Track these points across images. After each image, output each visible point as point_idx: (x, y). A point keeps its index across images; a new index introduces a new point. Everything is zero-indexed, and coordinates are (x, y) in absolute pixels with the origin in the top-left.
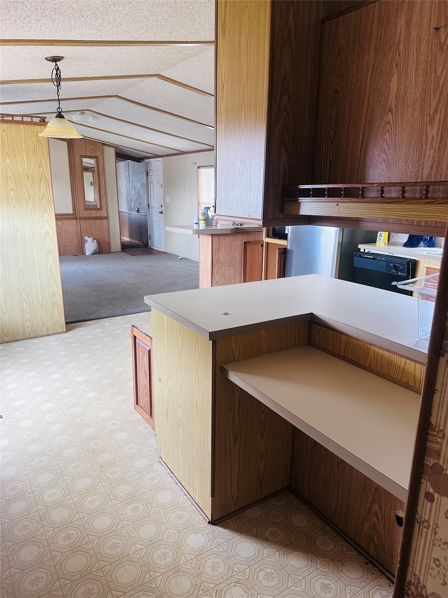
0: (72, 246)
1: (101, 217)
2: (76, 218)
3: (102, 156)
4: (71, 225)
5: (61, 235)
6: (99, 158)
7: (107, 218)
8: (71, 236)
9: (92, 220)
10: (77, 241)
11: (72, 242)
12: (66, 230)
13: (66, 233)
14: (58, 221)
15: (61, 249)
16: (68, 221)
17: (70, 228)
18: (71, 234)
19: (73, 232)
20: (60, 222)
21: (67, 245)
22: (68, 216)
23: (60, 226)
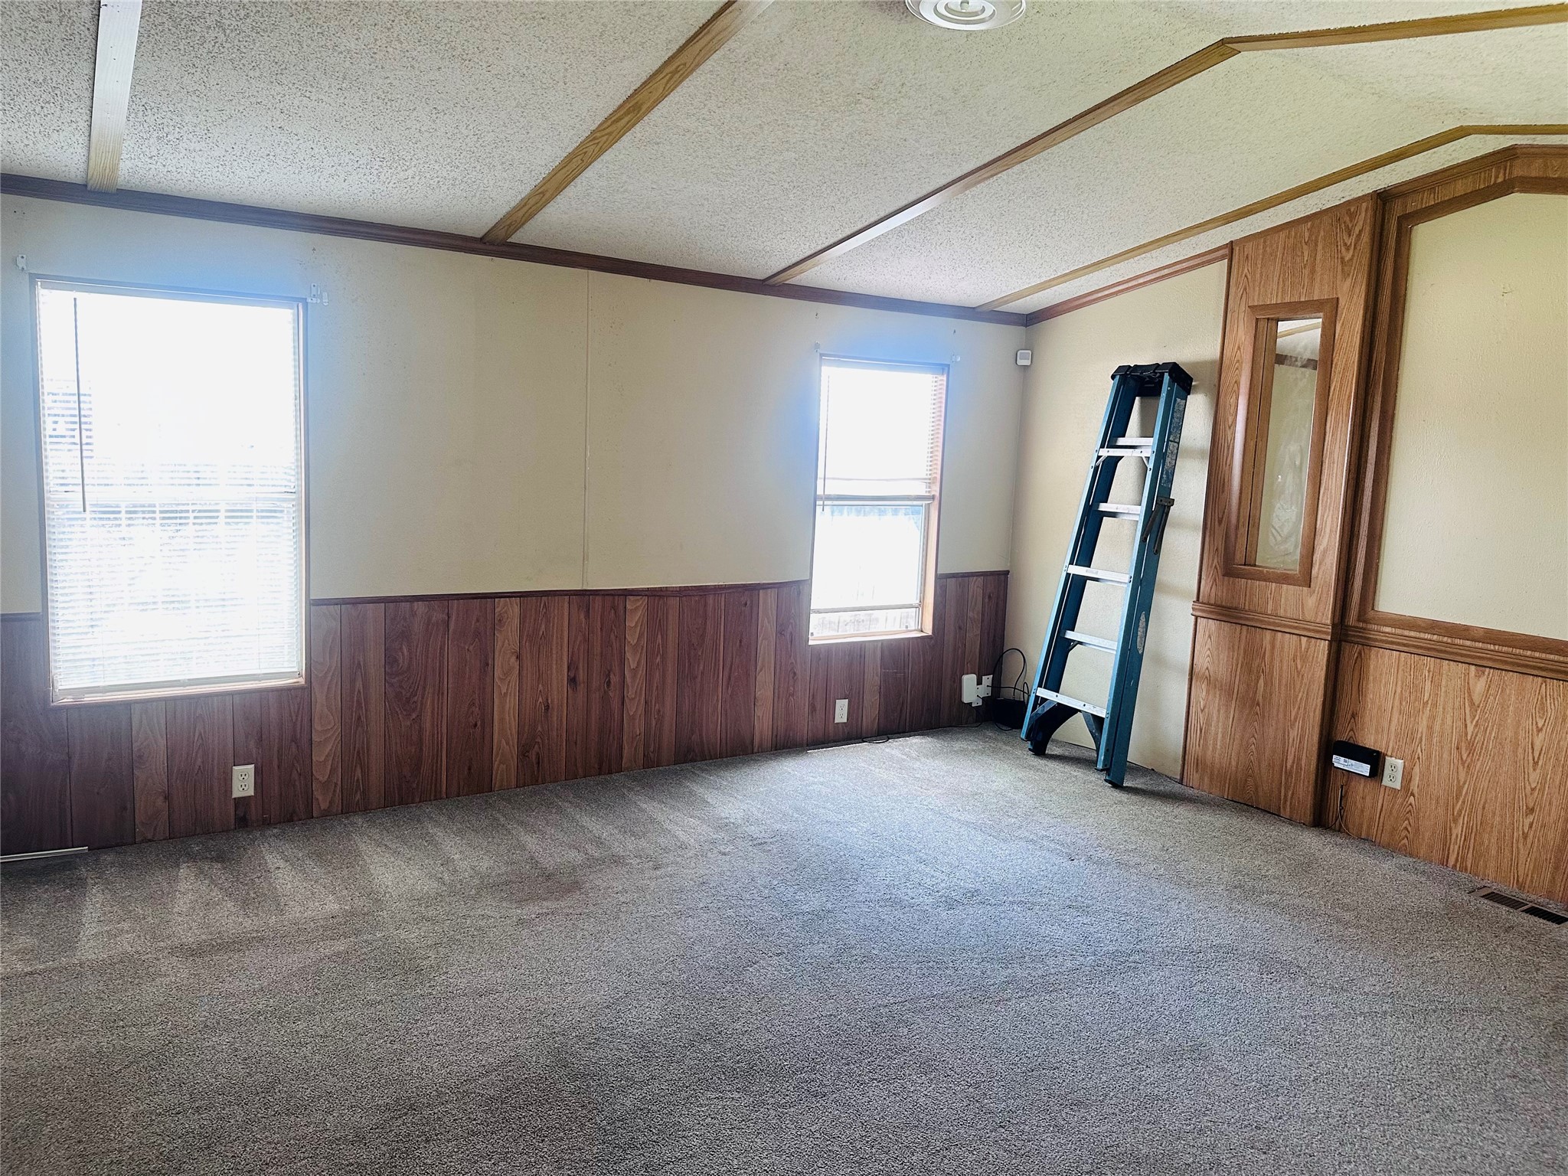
0: (1525, 836)
4: (1551, 713)
5: (1471, 751)
8: (1534, 777)
11: (1532, 810)
12: (1509, 733)
13: (1508, 748)
14: (1473, 668)
15: (1457, 830)
16: (1532, 684)
17: (1539, 730)
18: (1536, 763)
19: (1552, 753)
20: (1483, 680)
21: (1497, 819)
22: (1537, 654)
23: (1476, 698)
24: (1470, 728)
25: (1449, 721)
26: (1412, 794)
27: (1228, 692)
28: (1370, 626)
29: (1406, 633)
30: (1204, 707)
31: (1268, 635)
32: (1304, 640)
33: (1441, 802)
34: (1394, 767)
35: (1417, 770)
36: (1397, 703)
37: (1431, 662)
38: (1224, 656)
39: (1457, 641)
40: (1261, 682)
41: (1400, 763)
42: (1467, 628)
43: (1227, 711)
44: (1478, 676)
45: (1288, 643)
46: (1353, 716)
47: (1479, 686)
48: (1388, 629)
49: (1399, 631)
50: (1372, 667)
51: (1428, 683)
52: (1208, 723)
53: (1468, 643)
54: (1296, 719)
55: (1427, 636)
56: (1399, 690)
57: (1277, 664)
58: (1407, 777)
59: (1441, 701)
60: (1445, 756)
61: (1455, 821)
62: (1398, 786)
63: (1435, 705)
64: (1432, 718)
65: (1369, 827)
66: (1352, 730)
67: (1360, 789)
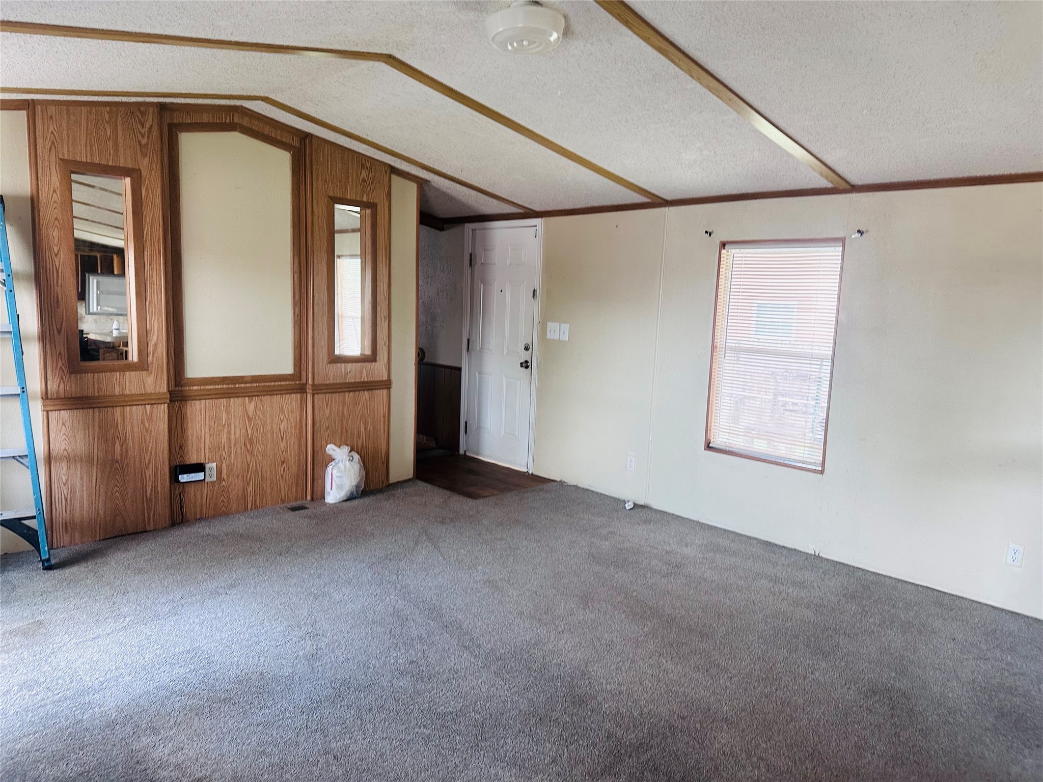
0: (282, 476)
1: (372, 382)
2: (302, 389)
3: (386, 203)
4: (286, 411)
5: (251, 443)
6: (379, 209)
7: (387, 385)
8: (282, 445)
9: (347, 394)
10: (299, 460)
11: (283, 463)
12: (269, 427)
13: (269, 435)
14: (247, 398)
15: (250, 489)
16: (276, 399)
17: (282, 421)
18: (282, 438)
19: (289, 430)
20: (253, 403)
21: (269, 473)
22: (277, 383)
23: (250, 414)
24: (249, 432)
25: (238, 430)
26: (224, 480)
27: (88, 460)
28: (184, 388)
29: (207, 387)
30: (67, 480)
31: (118, 410)
32: (148, 407)
33: (240, 477)
34: (212, 466)
35: (224, 465)
36: (207, 430)
37: (223, 401)
38: (80, 436)
39: (237, 386)
40: (117, 445)
41: (214, 464)
42: (242, 377)
43: (90, 476)
44: (250, 402)
45: (136, 412)
46: (181, 447)
47: (251, 408)
48: (195, 388)
49: (202, 388)
50: (188, 413)
51: (224, 413)
52: (73, 491)
53: (243, 385)
54: (149, 463)
55: (220, 387)
56: (207, 422)
57: (129, 429)
58: (219, 471)
59: (232, 422)
60: (239, 451)
61: (248, 484)
62: (214, 479)
63: (229, 425)
64: (229, 433)
65: (201, 510)
66: (181, 456)
67: (191, 490)
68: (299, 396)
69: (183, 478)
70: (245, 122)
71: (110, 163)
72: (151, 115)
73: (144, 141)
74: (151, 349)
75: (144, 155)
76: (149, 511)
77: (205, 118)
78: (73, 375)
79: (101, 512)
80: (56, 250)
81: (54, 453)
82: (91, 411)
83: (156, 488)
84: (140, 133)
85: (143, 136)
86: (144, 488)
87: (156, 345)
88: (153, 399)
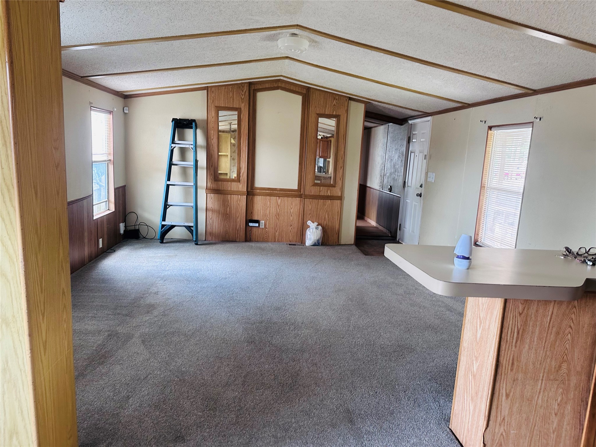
0: (291, 231)
1: (332, 196)
2: (300, 196)
3: (346, 115)
4: (294, 205)
5: (279, 216)
6: (342, 118)
7: (340, 198)
8: (291, 218)
9: (320, 200)
10: (298, 226)
11: (291, 226)
12: (286, 210)
13: (286, 214)
14: (278, 197)
15: (277, 234)
16: (290, 199)
17: (292, 209)
18: (291, 215)
19: (294, 213)
20: (280, 200)
21: (285, 229)
22: (290, 193)
23: (279, 204)
24: (278, 211)
25: (273, 210)
26: (267, 228)
27: (218, 212)
28: (254, 191)
29: (263, 191)
30: (211, 218)
31: (229, 196)
32: (239, 196)
33: (273, 228)
34: (262, 222)
35: (267, 222)
36: (262, 208)
37: (268, 197)
38: (216, 203)
39: (274, 192)
40: (228, 208)
41: (263, 222)
42: (276, 189)
43: (219, 218)
44: (279, 199)
45: (235, 197)
46: (251, 213)
47: (279, 201)
48: (258, 191)
49: (261, 191)
50: (255, 201)
51: (268, 202)
52: (213, 222)
53: (276, 192)
54: (239, 216)
55: (267, 191)
56: (262, 205)
57: (232, 203)
58: (265, 225)
59: (271, 206)
60: (273, 218)
61: (276, 232)
62: (263, 227)
63: (270, 207)
64: (270, 210)
65: (258, 238)
66: (251, 216)
67: (254, 230)
68: (299, 199)
69: (251, 224)
70: (283, 86)
71: (231, 106)
72: (246, 87)
73: (243, 98)
74: (241, 175)
75: (243, 102)
76: (238, 234)
77: (267, 86)
78: (215, 182)
79: (222, 231)
80: (212, 138)
81: (208, 208)
82: (220, 195)
83: (240, 226)
84: (242, 94)
85: (242, 95)
86: (236, 225)
87: (243, 173)
88: (241, 193)
